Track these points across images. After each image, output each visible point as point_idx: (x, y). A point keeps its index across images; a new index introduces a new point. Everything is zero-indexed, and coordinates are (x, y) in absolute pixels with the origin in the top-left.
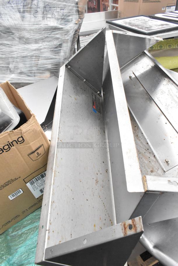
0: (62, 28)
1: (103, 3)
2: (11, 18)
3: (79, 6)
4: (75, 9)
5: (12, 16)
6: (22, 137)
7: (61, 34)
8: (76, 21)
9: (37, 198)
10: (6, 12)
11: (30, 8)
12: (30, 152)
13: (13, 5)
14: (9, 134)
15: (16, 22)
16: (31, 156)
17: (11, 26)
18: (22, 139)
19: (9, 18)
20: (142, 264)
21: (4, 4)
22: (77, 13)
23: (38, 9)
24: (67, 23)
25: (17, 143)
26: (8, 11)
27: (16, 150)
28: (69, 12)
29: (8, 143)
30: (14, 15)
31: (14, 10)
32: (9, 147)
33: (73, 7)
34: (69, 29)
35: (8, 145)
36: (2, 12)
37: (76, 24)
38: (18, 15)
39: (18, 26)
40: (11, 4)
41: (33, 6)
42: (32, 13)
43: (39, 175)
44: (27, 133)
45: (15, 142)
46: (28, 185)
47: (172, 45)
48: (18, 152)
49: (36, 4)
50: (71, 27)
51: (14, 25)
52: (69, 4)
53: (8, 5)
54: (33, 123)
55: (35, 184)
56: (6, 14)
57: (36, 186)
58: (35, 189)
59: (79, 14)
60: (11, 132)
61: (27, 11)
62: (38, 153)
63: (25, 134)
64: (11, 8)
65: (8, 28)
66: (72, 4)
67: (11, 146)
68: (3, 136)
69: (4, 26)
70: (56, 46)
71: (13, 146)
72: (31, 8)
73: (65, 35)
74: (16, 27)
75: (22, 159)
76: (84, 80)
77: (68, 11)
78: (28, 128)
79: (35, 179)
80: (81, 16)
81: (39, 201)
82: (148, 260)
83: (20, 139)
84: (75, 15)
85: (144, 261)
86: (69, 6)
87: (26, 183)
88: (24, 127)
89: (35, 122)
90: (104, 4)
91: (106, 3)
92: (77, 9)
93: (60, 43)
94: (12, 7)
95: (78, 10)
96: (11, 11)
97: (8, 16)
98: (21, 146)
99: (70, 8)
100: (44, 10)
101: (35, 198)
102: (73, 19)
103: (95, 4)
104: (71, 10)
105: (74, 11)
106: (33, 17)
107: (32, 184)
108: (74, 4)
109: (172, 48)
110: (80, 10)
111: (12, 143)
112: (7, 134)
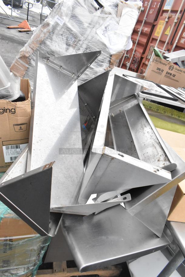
0: (93, 68)
1: (142, 68)
2: (59, 46)
3: (112, 58)
4: (108, 59)
5: (60, 45)
6: (15, 109)
7: (91, 72)
8: (105, 68)
9: (6, 163)
10: (57, 41)
11: (75, 45)
12: (16, 123)
13: (64, 38)
14: (7, 103)
15: (61, 50)
16: (16, 127)
17: (56, 51)
18: (14, 110)
19: (57, 46)
20: (64, 268)
21: (58, 35)
22: (109, 63)
23: (81, 48)
24: (98, 66)
25: (10, 112)
26: (59, 41)
27: (7, 116)
28: (103, 60)
29: (4, 109)
30: (62, 45)
31: (63, 42)
32: (3, 112)
33: (108, 57)
34: (98, 71)
35: (3, 109)
36: (54, 40)
37: (105, 70)
38: (65, 46)
39: (61, 53)
40: (63, 37)
41: (78, 44)
42: (75, 49)
43: (15, 144)
44: (20, 108)
45: (9, 110)
46: (4, 147)
47: (167, 112)
48: (7, 119)
49: (81, 44)
50: (100, 70)
51: (58, 51)
52: (105, 54)
53: (60, 36)
54: (27, 104)
55: (9, 150)
56: (56, 42)
57: (9, 152)
58: (7, 154)
59: (110, 64)
60: (9, 102)
61: (72, 46)
62: (21, 127)
63: (17, 109)
64: (61, 39)
65: (53, 52)
66: (107, 54)
67: (5, 112)
68: (2, 102)
69: (51, 49)
70: (83, 80)
71: (7, 112)
72: (77, 45)
73: (93, 74)
74: (59, 53)
75: (8, 125)
76: (85, 104)
77: (102, 58)
78: (22, 106)
79: (11, 146)
80: (111, 65)
81: (6, 166)
82: (72, 269)
83: (13, 110)
84: (107, 63)
85: (67, 268)
86: (105, 55)
87: (3, 145)
88: (19, 104)
89: (28, 105)
90: (142, 70)
91: (144, 70)
92: (110, 59)
93: (87, 78)
94: (63, 39)
95: (110, 61)
96: (61, 41)
97: (57, 44)
98: (12, 116)
99: (105, 57)
100: (85, 50)
101: (5, 161)
102: (104, 66)
103: (135, 67)
104: (105, 58)
105: (107, 60)
106: (75, 51)
107: (7, 148)
108: (109, 55)
109: (166, 114)
110: (111, 61)
111: (6, 110)
112: (6, 102)
